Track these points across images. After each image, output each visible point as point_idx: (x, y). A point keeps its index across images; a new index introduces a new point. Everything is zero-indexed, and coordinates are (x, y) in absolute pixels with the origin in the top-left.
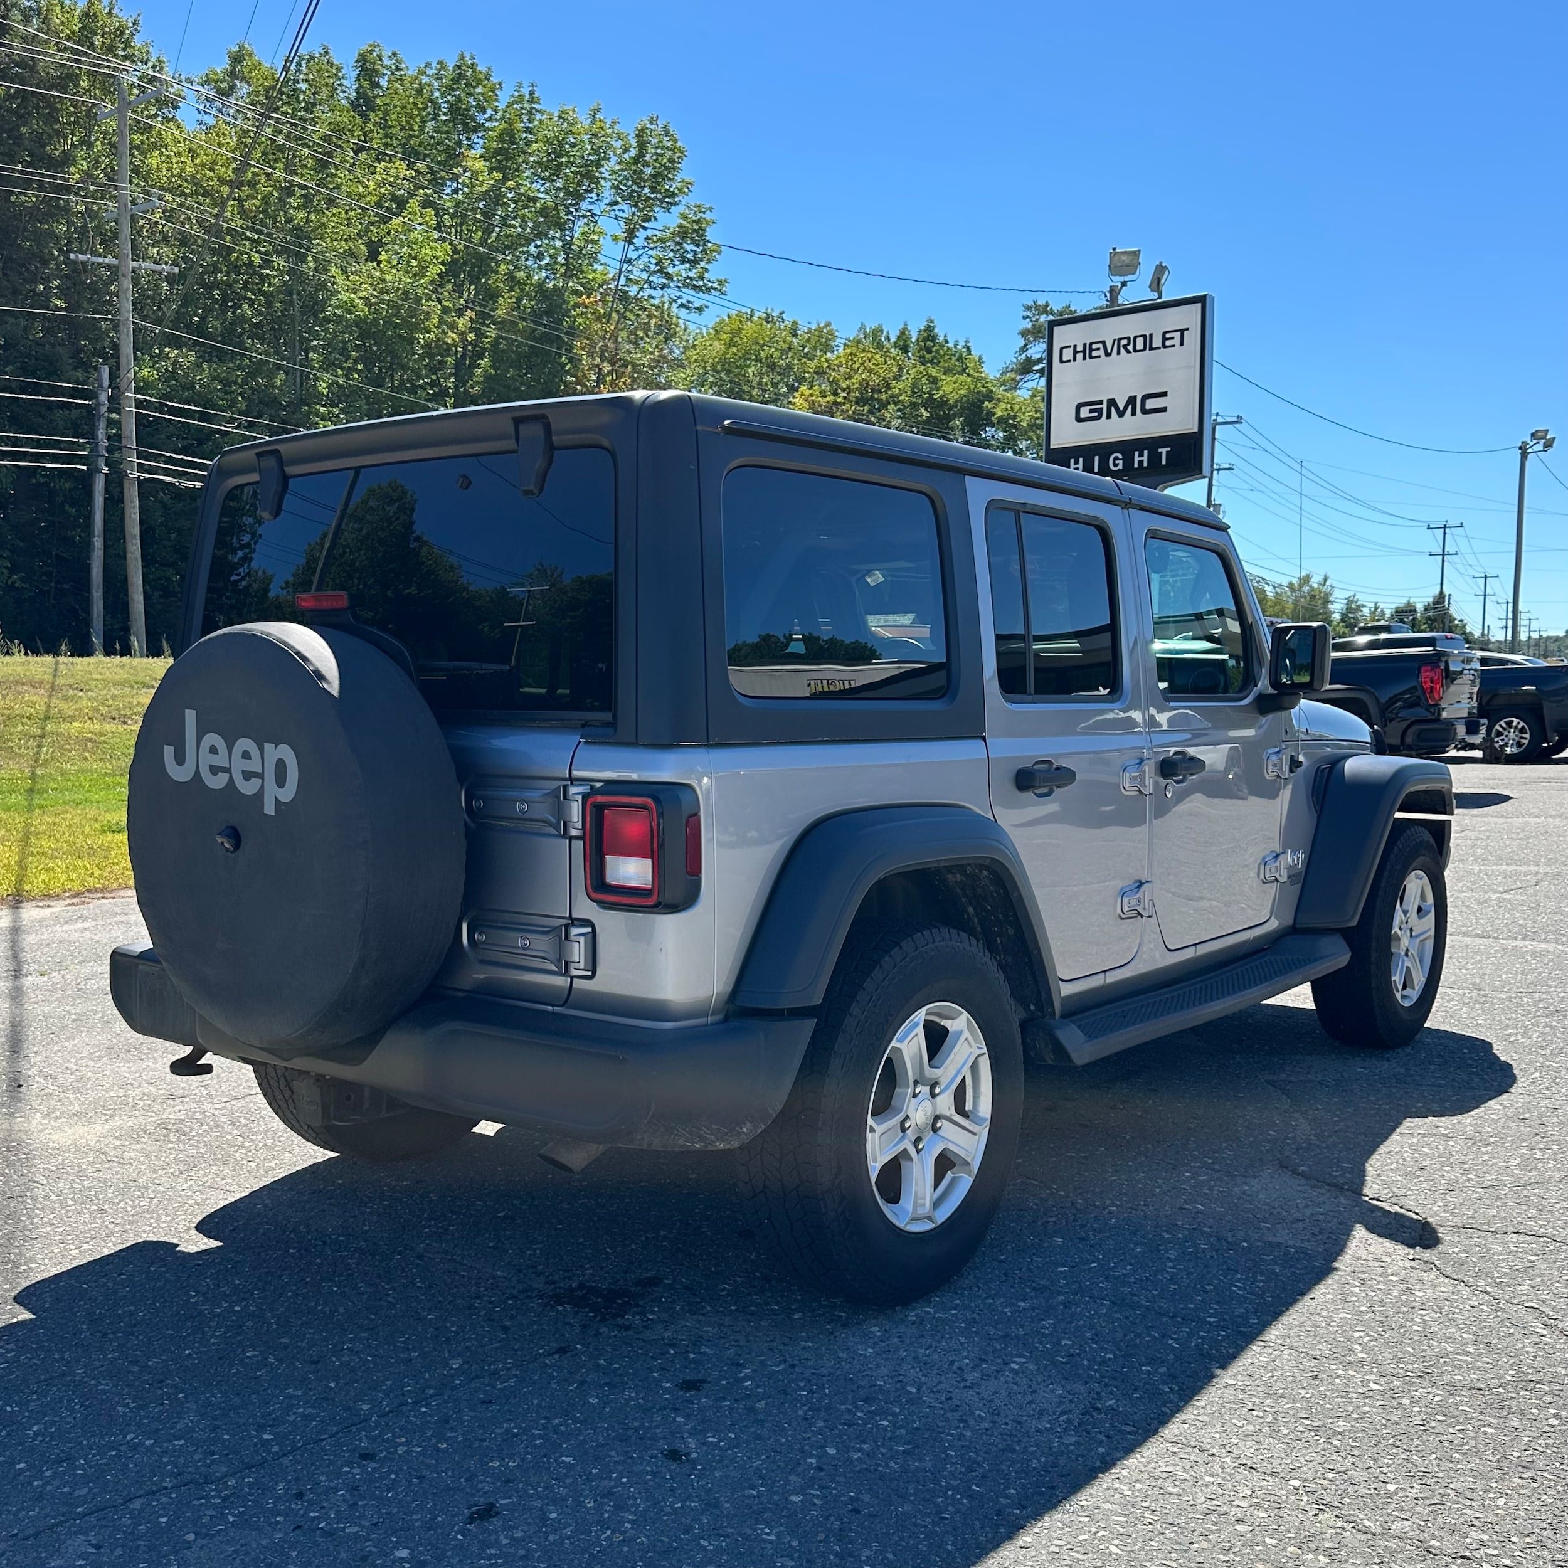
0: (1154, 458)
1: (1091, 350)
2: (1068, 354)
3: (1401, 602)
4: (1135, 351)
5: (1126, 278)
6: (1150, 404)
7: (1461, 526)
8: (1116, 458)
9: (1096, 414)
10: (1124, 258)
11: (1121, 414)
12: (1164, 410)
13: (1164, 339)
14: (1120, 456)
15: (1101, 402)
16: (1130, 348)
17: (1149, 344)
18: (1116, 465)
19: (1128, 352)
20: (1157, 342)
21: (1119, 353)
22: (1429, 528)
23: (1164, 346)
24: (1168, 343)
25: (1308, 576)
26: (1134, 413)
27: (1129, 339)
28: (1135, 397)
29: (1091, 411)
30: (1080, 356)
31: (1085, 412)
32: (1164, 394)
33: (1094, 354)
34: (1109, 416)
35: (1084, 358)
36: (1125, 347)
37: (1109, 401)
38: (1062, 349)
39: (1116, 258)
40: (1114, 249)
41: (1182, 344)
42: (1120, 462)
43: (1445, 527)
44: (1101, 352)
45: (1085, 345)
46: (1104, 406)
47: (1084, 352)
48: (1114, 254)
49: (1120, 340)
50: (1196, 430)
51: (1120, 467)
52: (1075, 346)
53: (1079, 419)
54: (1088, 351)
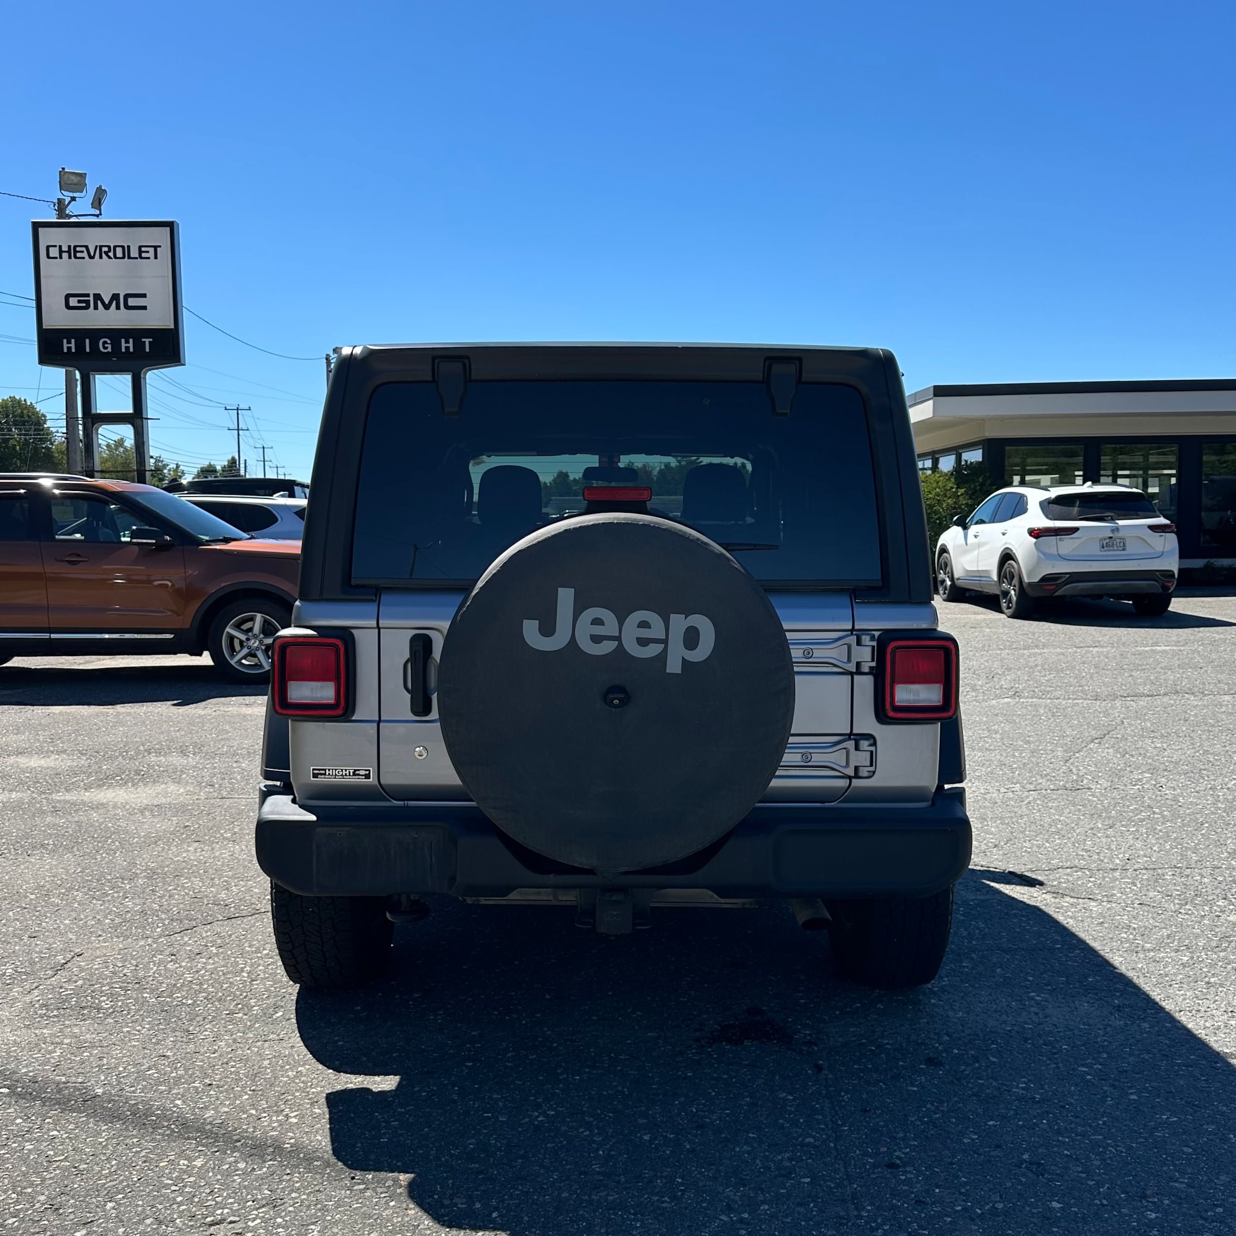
0: (139, 345)
1: (75, 252)
2: (54, 252)
3: (205, 463)
4: (115, 257)
5: (75, 195)
6: (132, 302)
7: (250, 409)
8: (105, 343)
9: (84, 305)
10: (73, 178)
11: (107, 307)
12: (144, 308)
13: (140, 252)
14: (109, 341)
15: (88, 295)
16: (111, 254)
17: (126, 253)
18: (105, 348)
19: (110, 257)
20: (134, 253)
21: (101, 257)
22: (226, 409)
23: (141, 258)
24: (144, 255)
25: (122, 439)
26: (118, 308)
27: (109, 247)
28: (118, 295)
29: (79, 302)
30: (65, 255)
31: (73, 302)
32: (144, 296)
33: (78, 255)
34: (96, 308)
35: (70, 257)
36: (106, 253)
37: (94, 295)
38: (48, 247)
39: (66, 176)
40: (63, 169)
41: (156, 257)
42: (109, 346)
43: (238, 409)
44: (85, 255)
45: (69, 247)
46: (91, 299)
47: (69, 252)
48: (62, 173)
49: (101, 247)
50: (172, 327)
51: (109, 350)
52: (60, 247)
53: (68, 307)
54: (73, 252)
